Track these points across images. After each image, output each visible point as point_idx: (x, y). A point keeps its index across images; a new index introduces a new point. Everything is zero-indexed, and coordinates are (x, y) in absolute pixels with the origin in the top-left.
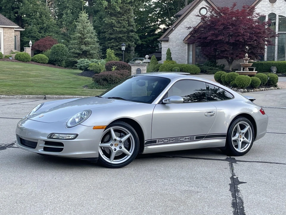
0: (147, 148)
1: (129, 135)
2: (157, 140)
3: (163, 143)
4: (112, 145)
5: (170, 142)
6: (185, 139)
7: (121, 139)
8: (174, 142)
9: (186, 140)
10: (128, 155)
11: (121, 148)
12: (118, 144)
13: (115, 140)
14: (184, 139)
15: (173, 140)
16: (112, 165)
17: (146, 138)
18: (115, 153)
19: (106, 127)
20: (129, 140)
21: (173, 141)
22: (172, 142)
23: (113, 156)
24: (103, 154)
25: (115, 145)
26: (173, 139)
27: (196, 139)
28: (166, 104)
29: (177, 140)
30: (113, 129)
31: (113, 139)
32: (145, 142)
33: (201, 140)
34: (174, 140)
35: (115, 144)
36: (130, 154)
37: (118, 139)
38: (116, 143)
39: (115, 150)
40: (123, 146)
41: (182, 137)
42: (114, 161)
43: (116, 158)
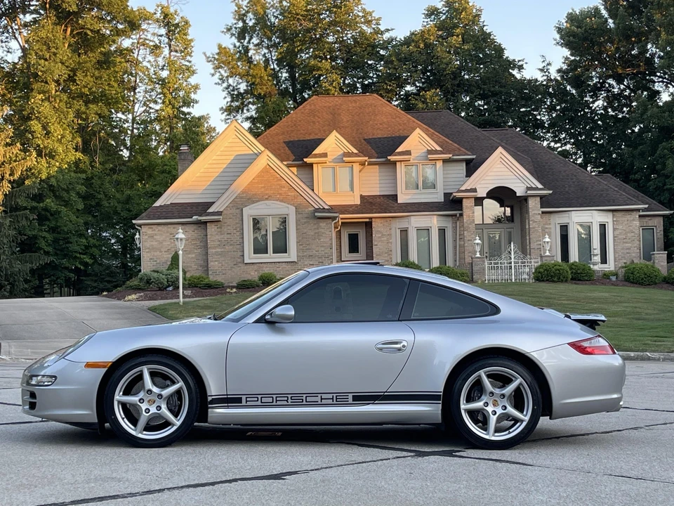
0: (213, 412)
1: (180, 384)
2: (244, 397)
3: (259, 403)
4: (142, 400)
5: (279, 403)
6: (322, 399)
7: (162, 391)
8: (289, 403)
9: (324, 402)
10: (174, 425)
11: (159, 408)
12: (154, 402)
13: (150, 391)
14: (318, 399)
15: (286, 399)
16: (140, 441)
17: (214, 388)
18: (146, 418)
19: (110, 364)
20: (178, 393)
21: (287, 401)
22: (285, 403)
23: (142, 422)
24: (124, 416)
25: (149, 401)
26: (288, 397)
27: (353, 401)
30: (148, 369)
31: (147, 388)
32: (210, 399)
33: (369, 403)
34: (290, 400)
35: (148, 399)
36: (177, 422)
37: (155, 390)
38: (150, 397)
39: (148, 410)
40: (164, 407)
41: (315, 394)
42: (145, 432)
43: (148, 428)
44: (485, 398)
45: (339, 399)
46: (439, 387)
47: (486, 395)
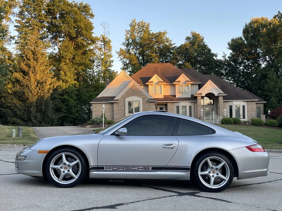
0: (91, 173)
1: (78, 161)
2: (105, 167)
3: (111, 170)
4: (61, 167)
5: (120, 170)
6: (138, 168)
7: (70, 164)
11: (69, 171)
12: (67, 168)
13: (65, 164)
14: (137, 168)
15: (123, 168)
16: (60, 185)
17: (92, 163)
18: (63, 175)
19: (49, 151)
20: (77, 164)
21: (123, 169)
23: (61, 177)
24: (54, 174)
25: (64, 168)
26: (124, 167)
27: (152, 170)
28: (120, 136)
29: (128, 168)
30: (65, 154)
31: (64, 162)
32: (90, 167)
33: (158, 171)
34: (124, 169)
35: (64, 167)
36: (76, 177)
37: (67, 163)
38: (65, 166)
39: (64, 172)
40: (71, 170)
41: (135, 166)
42: (62, 181)
43: (64, 179)
44: (209, 170)
45: (146, 169)
46: (189, 164)
47: (209, 169)
